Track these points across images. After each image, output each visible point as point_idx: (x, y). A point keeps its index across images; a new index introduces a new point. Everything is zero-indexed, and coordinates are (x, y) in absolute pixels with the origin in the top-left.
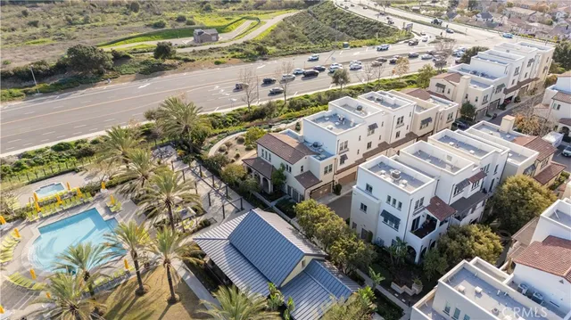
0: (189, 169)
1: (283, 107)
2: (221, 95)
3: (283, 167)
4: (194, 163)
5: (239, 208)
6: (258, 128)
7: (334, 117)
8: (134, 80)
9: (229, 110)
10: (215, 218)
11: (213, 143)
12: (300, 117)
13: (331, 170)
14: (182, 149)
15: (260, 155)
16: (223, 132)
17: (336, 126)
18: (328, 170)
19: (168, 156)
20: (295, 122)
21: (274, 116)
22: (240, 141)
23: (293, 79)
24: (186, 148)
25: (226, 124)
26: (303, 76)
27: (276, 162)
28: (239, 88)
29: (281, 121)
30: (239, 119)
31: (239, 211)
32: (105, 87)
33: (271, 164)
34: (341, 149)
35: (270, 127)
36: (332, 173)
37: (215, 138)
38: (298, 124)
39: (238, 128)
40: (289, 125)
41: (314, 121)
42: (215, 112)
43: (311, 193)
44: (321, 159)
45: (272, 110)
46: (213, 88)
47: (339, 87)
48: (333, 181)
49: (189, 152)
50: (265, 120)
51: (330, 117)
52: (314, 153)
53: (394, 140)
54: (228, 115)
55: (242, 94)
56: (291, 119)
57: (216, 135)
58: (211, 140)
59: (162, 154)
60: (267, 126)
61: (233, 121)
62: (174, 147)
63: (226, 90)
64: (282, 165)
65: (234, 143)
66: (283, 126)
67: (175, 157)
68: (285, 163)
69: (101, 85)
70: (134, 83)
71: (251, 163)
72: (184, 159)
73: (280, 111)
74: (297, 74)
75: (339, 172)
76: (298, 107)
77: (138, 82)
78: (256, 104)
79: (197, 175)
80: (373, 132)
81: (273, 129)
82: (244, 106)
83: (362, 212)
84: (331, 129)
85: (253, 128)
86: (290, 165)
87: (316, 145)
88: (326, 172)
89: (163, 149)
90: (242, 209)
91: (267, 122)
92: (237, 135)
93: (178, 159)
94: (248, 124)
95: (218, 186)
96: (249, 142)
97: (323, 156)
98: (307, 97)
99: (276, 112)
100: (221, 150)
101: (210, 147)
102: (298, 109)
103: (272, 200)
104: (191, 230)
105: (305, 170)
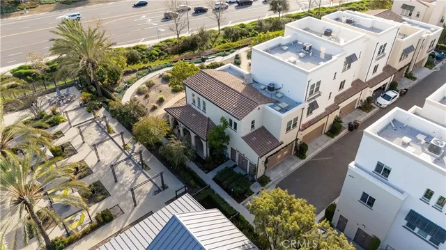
0: (94, 120)
1: (217, 37)
2: (148, 26)
3: (225, 123)
4: (101, 113)
5: (160, 185)
6: (187, 63)
7: (294, 46)
8: (54, 10)
9: (156, 42)
10: (122, 204)
11: (130, 83)
12: (238, 48)
13: (295, 125)
14: (89, 91)
15: (190, 102)
16: (144, 68)
17: (300, 58)
18: (291, 125)
19: (68, 102)
20: (234, 54)
21: (208, 48)
22: (165, 79)
23: (226, 8)
24: (94, 89)
25: (151, 58)
26: (236, 4)
27: (214, 114)
28: (167, 17)
29: (216, 53)
30: (167, 51)
31: (159, 191)
32: (20, 17)
33: (207, 115)
34: (311, 93)
35: (203, 60)
36: (296, 129)
37: (134, 75)
38: (237, 57)
39: (162, 63)
40: (226, 58)
41: (267, 51)
42: (140, 43)
43: (266, 162)
44: (283, 110)
45: (205, 40)
46: (139, 18)
47: (277, 16)
48: (297, 139)
49: (96, 96)
50: (196, 52)
51: (289, 45)
52: (269, 100)
53: (371, 76)
54: (155, 47)
55: (171, 23)
56: (229, 50)
57: (134, 71)
58: (128, 78)
59: (61, 98)
60: (199, 60)
61: (161, 54)
62: (79, 89)
63: (154, 20)
64: (223, 119)
65: (158, 82)
66: (218, 60)
67: (77, 103)
68: (228, 117)
69: (16, 15)
70: (54, 13)
71: (177, 114)
72: (89, 107)
73: (213, 42)
74: (230, 3)
75: (305, 127)
76: (235, 37)
77: (58, 12)
78: (186, 34)
79: (103, 130)
80: (349, 67)
81: (207, 63)
82: (173, 37)
83: (364, 208)
84: (295, 63)
85: (181, 62)
86: (234, 120)
87: (271, 88)
88: (288, 129)
89: (63, 92)
90: (164, 187)
91: (199, 55)
92: (161, 72)
93: (82, 106)
94: (176, 57)
95: (131, 147)
96: (176, 82)
97: (284, 105)
98: (243, 26)
99: (209, 43)
100: (139, 92)
101: (125, 88)
102: (235, 39)
103: (208, 170)
104: (81, 230)
105: (257, 126)
